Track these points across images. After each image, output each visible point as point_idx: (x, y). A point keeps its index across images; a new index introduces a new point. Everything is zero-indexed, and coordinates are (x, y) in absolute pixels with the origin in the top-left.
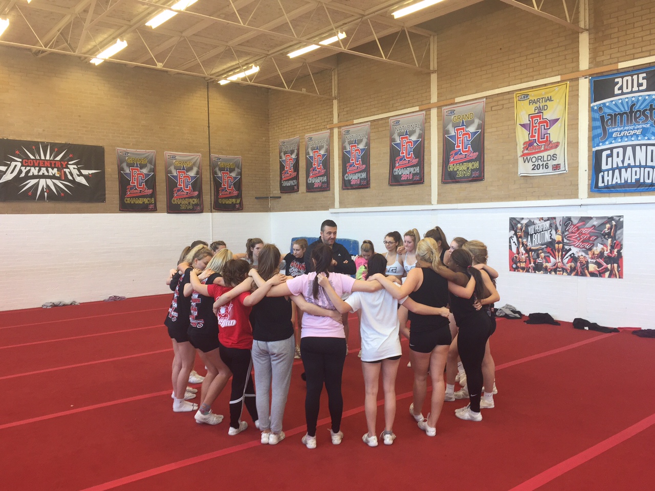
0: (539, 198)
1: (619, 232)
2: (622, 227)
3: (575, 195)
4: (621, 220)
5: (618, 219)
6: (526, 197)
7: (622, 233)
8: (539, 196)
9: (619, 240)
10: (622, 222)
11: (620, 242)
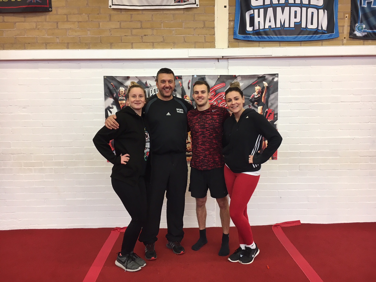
0: (153, 45)
1: (272, 97)
2: (276, 89)
3: (211, 43)
4: (275, 80)
5: (270, 78)
6: (132, 43)
7: (276, 98)
8: (153, 43)
9: (272, 108)
10: (277, 83)
11: (274, 111)
